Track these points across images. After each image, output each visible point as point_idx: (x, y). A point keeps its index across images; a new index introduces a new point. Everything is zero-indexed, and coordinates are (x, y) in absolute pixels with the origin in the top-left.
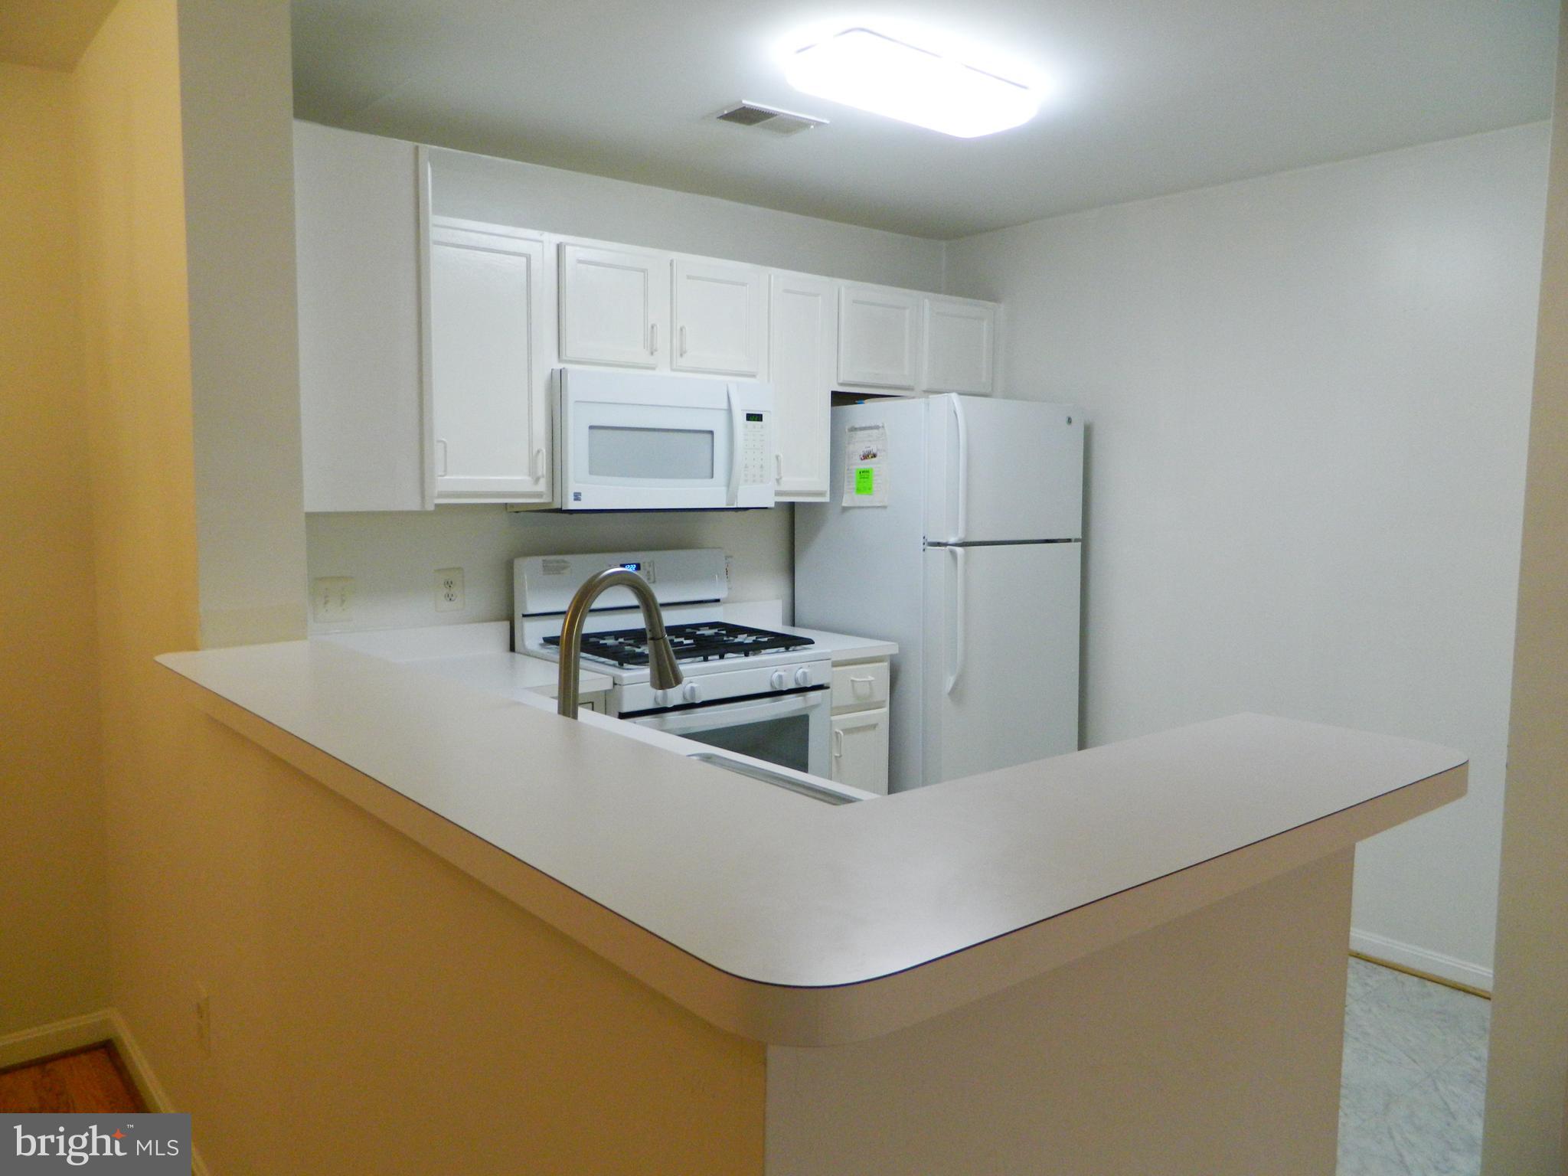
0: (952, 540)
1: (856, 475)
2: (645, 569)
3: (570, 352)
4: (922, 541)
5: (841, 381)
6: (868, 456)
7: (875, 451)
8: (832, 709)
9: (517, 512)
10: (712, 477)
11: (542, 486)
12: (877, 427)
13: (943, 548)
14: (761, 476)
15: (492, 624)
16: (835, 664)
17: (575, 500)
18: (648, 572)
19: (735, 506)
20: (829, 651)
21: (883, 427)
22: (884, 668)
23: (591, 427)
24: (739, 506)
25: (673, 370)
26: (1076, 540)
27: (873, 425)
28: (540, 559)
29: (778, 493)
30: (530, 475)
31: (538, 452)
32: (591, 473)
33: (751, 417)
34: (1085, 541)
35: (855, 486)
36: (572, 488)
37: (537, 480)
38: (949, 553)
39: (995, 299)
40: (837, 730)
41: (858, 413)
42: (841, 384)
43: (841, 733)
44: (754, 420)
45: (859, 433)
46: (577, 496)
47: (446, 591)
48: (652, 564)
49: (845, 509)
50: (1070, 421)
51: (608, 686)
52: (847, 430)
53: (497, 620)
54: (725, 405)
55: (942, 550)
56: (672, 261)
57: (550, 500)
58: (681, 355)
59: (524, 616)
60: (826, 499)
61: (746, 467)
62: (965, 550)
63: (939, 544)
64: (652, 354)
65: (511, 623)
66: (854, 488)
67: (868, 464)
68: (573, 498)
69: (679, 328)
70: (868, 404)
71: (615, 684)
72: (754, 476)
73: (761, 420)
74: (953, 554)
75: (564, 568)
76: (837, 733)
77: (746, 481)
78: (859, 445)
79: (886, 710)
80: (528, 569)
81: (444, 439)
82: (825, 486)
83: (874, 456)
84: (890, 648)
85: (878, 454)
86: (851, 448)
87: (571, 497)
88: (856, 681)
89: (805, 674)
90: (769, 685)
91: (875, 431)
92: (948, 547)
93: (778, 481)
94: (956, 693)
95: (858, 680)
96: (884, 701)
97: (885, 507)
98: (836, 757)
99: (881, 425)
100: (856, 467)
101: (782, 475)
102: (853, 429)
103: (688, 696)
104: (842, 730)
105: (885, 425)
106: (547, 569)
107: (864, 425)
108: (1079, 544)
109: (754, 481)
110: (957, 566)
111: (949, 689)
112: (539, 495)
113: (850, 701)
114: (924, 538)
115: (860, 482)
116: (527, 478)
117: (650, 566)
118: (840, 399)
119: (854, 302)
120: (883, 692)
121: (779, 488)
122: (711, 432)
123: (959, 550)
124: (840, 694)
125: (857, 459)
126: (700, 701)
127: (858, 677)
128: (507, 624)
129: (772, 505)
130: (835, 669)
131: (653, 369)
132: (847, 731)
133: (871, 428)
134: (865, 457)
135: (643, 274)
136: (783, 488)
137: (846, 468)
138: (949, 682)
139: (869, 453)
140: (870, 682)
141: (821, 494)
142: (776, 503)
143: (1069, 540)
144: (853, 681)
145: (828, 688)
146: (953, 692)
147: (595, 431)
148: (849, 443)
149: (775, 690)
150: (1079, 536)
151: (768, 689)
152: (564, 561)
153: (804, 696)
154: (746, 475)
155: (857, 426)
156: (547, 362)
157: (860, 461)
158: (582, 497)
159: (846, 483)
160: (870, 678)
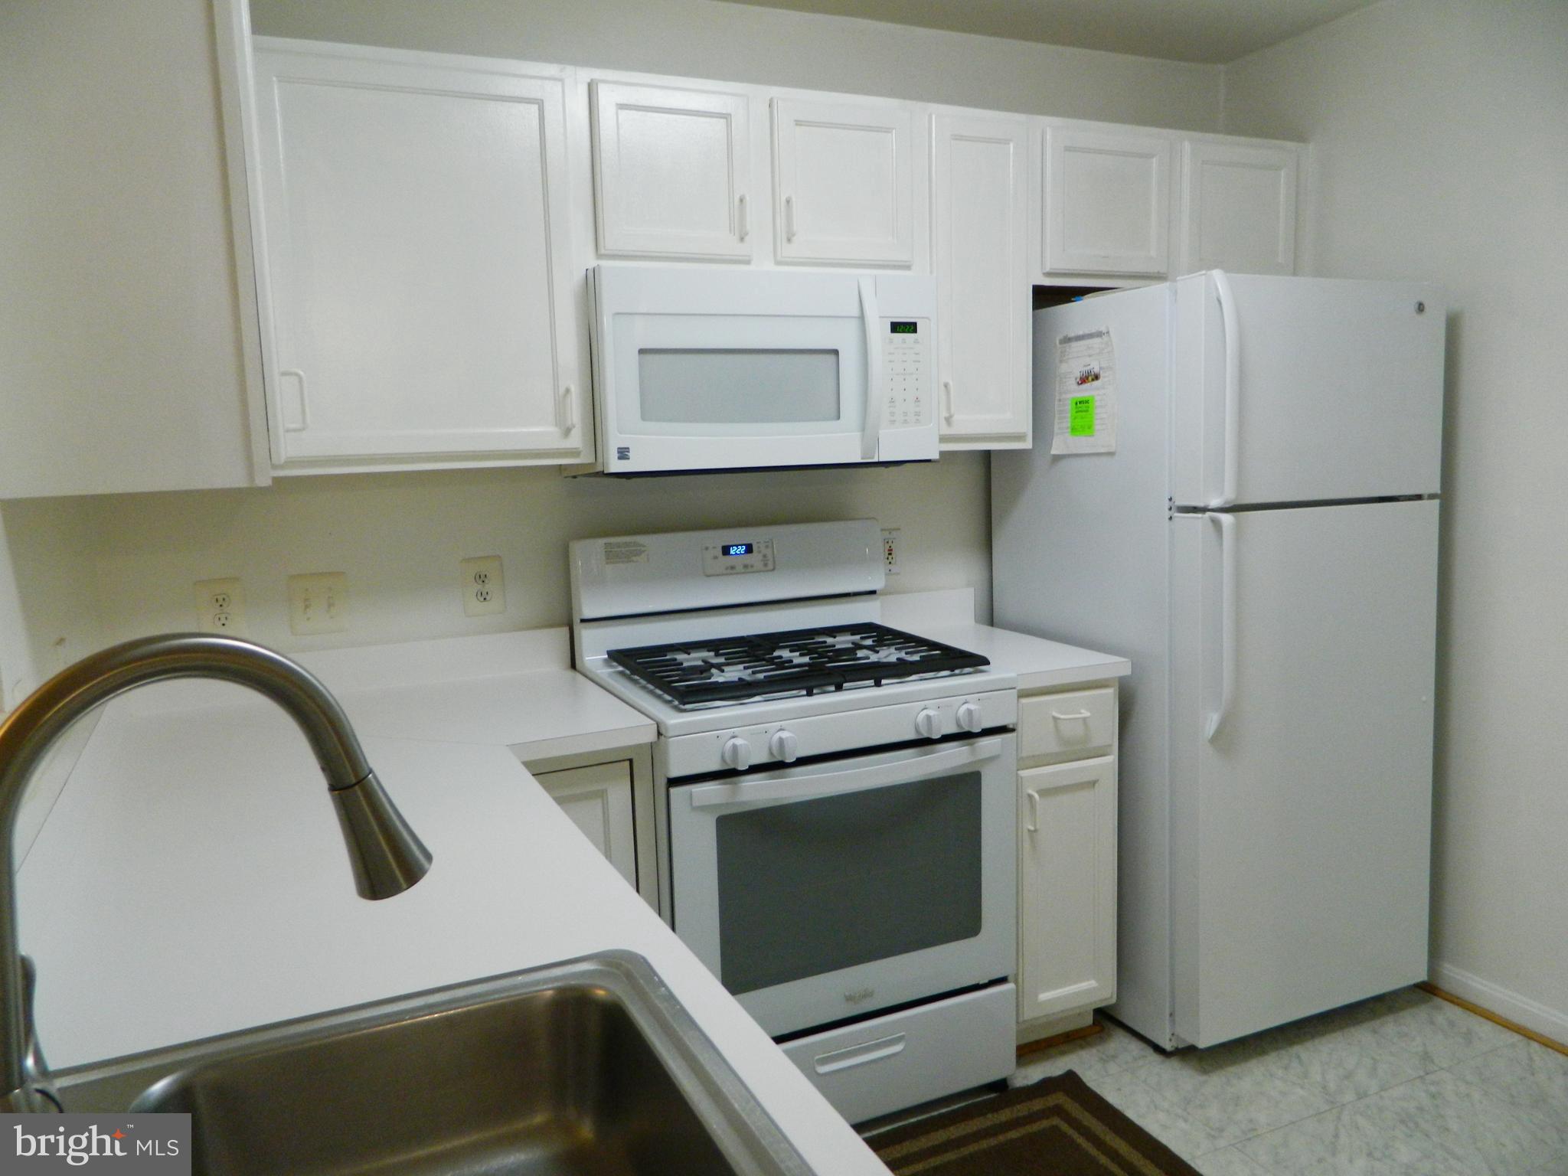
0: (1215, 502)
1: (1070, 407)
2: (760, 552)
3: (610, 243)
4: (1167, 504)
5: (1047, 270)
6: (1088, 378)
7: (1096, 370)
8: (1019, 759)
9: (575, 477)
10: (839, 418)
11: (576, 440)
12: (1099, 334)
13: (1200, 515)
14: (917, 414)
15: (546, 631)
16: (1024, 694)
17: (620, 458)
18: (765, 556)
19: (876, 460)
20: (1013, 675)
21: (1108, 332)
22: (1109, 696)
23: (642, 351)
24: (881, 460)
25: (778, 263)
26: (1432, 497)
27: (1093, 331)
28: (601, 542)
29: (943, 439)
30: (556, 425)
31: (568, 391)
32: (644, 418)
33: (897, 327)
34: (1447, 497)
35: (1069, 425)
36: (614, 440)
37: (567, 432)
38: (1210, 524)
39: (1300, 137)
40: (1030, 791)
41: (1072, 315)
42: (1049, 274)
43: (1036, 796)
44: (904, 332)
45: (1074, 344)
46: (623, 454)
47: (478, 587)
48: (769, 544)
49: (1057, 458)
50: (1421, 308)
51: (650, 736)
52: (1058, 342)
53: (551, 626)
54: (856, 312)
55: (1198, 518)
56: (771, 100)
57: (591, 460)
58: (789, 240)
59: (583, 621)
60: (1027, 444)
61: (892, 401)
62: (1235, 517)
63: (1195, 510)
64: (742, 239)
65: (570, 629)
66: (1067, 428)
67: (1089, 391)
68: (616, 455)
69: (783, 199)
70: (1088, 301)
71: (659, 734)
72: (905, 414)
73: (915, 331)
74: (1216, 523)
75: (639, 553)
76: (1030, 796)
77: (893, 422)
78: (1074, 364)
79: (1112, 759)
80: (587, 554)
81: (301, 373)
82: (1026, 426)
83: (1096, 377)
84: (1117, 666)
85: (1102, 375)
86: (1064, 368)
87: (613, 454)
88: (1059, 719)
89: (970, 712)
90: (913, 730)
91: (1097, 340)
92: (1208, 514)
93: (948, 420)
94: (1224, 739)
95: (1062, 717)
96: (1110, 746)
97: (1111, 454)
98: (1029, 830)
99: (1104, 330)
100: (1069, 396)
101: (952, 412)
102: (1067, 340)
103: (775, 751)
104: (1037, 792)
105: (1110, 330)
106: (612, 556)
107: (1081, 333)
108: (1437, 502)
109: (905, 421)
110: (1221, 545)
111: (1212, 732)
112: (575, 453)
113: (1052, 747)
114: (1170, 499)
115: (1075, 418)
116: (552, 429)
117: (767, 547)
118: (1046, 297)
119: (1068, 149)
120: (1107, 731)
121: (946, 431)
122: (836, 352)
123: (1226, 519)
124: (1034, 736)
125: (1072, 383)
126: (794, 759)
127: (1062, 714)
128: (565, 630)
129: (935, 456)
130: (1024, 701)
131: (748, 262)
132: (1044, 793)
133: (1091, 336)
134: (1083, 380)
135: (725, 120)
136: (957, 429)
137: (1057, 398)
138: (1211, 722)
139: (1089, 373)
140: (1085, 719)
141: (1019, 437)
142: (942, 453)
143: (1419, 497)
144: (1055, 719)
145: (1013, 730)
146: (1214, 740)
147: (649, 357)
148: (1061, 362)
149: (921, 737)
150: (1436, 488)
151: (911, 735)
152: (636, 544)
153: (971, 744)
154: (892, 414)
155: (1072, 334)
156: (579, 258)
157: (1075, 387)
158: (631, 454)
159: (1056, 421)
160: (1086, 714)
